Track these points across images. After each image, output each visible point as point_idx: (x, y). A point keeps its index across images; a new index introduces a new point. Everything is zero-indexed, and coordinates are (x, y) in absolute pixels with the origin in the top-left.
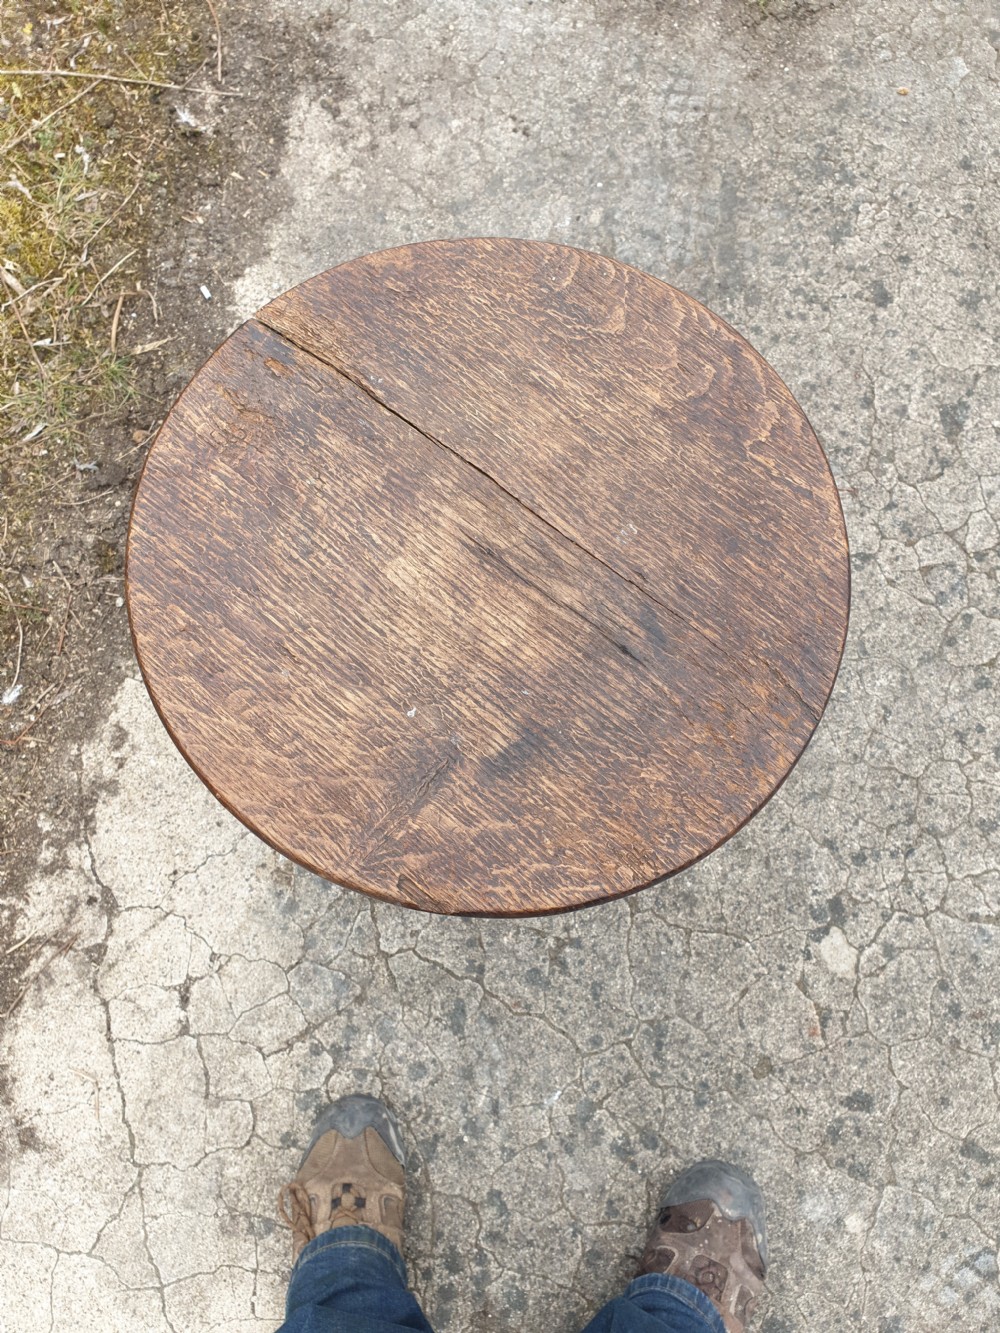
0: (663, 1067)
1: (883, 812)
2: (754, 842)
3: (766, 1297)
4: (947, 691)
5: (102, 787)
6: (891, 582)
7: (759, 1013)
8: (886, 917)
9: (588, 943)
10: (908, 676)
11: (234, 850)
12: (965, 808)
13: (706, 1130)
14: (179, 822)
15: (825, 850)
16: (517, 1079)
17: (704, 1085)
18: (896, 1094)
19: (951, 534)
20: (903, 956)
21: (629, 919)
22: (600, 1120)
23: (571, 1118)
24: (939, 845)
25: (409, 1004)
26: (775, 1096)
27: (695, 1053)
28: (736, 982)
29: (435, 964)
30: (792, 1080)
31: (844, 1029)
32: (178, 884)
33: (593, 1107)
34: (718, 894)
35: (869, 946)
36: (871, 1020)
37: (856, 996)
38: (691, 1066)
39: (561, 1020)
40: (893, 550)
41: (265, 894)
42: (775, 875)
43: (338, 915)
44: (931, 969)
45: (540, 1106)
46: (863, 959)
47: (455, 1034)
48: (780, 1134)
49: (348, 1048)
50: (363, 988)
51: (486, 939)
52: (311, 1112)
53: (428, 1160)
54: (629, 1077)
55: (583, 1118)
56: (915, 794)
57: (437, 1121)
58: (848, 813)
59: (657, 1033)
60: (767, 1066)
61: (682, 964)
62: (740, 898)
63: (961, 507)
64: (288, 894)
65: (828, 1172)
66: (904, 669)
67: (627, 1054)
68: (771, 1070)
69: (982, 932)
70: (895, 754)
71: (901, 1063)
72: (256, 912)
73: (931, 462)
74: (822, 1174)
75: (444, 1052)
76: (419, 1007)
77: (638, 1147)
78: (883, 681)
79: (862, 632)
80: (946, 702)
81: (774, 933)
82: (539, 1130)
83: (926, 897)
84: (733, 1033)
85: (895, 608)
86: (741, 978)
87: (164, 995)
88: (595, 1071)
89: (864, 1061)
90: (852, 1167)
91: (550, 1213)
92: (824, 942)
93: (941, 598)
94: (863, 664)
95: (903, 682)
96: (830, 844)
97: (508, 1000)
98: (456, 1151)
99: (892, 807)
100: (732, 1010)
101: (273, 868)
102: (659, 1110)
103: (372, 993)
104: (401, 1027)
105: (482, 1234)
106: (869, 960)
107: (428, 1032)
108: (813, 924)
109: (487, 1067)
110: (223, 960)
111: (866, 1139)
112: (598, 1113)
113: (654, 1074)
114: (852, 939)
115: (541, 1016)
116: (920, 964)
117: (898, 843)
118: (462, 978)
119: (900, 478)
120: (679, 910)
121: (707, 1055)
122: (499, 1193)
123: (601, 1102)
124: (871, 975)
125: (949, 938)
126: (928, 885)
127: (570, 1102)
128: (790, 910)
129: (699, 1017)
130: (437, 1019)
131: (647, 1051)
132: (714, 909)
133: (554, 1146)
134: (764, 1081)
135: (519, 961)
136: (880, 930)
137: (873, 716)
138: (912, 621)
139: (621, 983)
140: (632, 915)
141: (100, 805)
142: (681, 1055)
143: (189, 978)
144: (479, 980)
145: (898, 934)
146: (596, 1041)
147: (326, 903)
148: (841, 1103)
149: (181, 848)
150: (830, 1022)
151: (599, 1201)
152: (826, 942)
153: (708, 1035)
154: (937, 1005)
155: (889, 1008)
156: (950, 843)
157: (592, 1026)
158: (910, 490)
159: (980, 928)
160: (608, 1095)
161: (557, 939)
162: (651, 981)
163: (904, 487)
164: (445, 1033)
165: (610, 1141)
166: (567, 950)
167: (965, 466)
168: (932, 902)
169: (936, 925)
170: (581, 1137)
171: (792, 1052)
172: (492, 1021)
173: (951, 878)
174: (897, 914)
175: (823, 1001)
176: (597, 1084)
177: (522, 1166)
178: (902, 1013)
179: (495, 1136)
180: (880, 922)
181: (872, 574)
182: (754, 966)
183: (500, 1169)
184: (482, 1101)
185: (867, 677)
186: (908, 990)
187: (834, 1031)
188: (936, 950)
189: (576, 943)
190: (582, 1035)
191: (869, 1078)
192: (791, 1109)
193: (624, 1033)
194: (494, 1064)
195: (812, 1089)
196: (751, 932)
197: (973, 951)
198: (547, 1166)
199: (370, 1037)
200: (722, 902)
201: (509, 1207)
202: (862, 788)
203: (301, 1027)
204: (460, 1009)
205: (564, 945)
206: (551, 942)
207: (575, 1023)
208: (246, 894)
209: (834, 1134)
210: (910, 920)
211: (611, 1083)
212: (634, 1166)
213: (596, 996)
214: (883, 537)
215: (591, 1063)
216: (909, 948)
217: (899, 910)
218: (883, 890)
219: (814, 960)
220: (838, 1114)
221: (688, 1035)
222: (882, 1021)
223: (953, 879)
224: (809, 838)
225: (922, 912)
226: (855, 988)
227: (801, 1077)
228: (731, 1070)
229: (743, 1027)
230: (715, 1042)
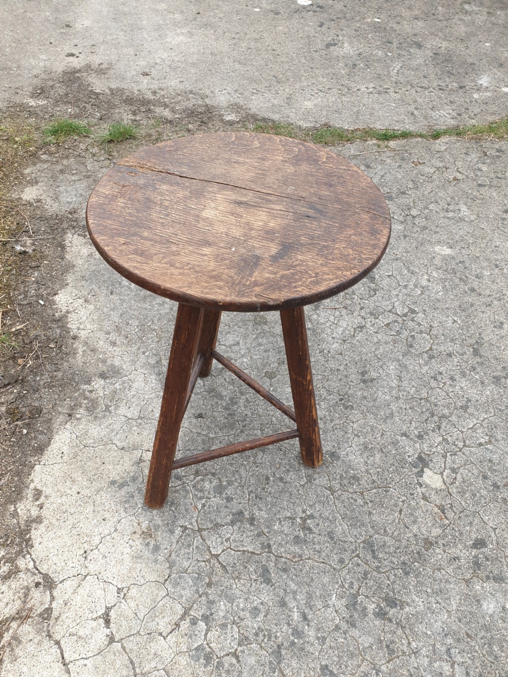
0: (380, 562)
1: (420, 415)
2: (372, 444)
3: (491, 666)
4: (419, 363)
5: (34, 521)
6: (376, 333)
7: (412, 519)
8: (445, 457)
9: (317, 515)
10: (401, 363)
11: (116, 530)
12: (451, 403)
13: (416, 586)
14: (81, 525)
15: (404, 438)
16: (310, 596)
17: (404, 563)
18: (493, 533)
19: (390, 311)
20: (461, 471)
21: (332, 497)
22: (362, 602)
23: (346, 606)
24: (450, 421)
25: (237, 577)
26: (440, 556)
27: (392, 549)
28: (395, 508)
29: (244, 551)
30: (444, 545)
31: (454, 512)
32: (89, 558)
33: (355, 596)
34: (367, 471)
35: (444, 471)
36: (463, 503)
37: (451, 495)
38: (393, 557)
39: (320, 557)
40: (371, 322)
41: (140, 547)
42: (388, 454)
43: (183, 545)
44: (476, 472)
45: (328, 606)
46: (445, 477)
47: (268, 584)
48: (452, 574)
49: (212, 614)
50: (210, 578)
51: (266, 530)
52: (202, 661)
53: (279, 663)
54: (366, 573)
55: (352, 605)
56: (429, 404)
57: (276, 637)
58: (405, 420)
59: (369, 545)
60: (429, 544)
61: (365, 509)
62: (378, 470)
63: (389, 302)
64: (152, 543)
65: (485, 585)
66: (398, 361)
67: (360, 562)
68: (431, 544)
69: (487, 449)
70: (412, 392)
71: (487, 518)
72: (137, 558)
73: (369, 291)
74: (483, 587)
75: (266, 596)
76: (243, 577)
77: (388, 609)
78: (392, 367)
79: (374, 352)
80: (421, 367)
81: (400, 480)
82: (333, 620)
83: (456, 443)
84: (405, 533)
85: (383, 341)
86: (396, 505)
87: (94, 624)
88: (348, 577)
89: (471, 524)
90: (494, 577)
91: (359, 666)
93: (398, 333)
94: (381, 363)
95: (400, 365)
96: (404, 434)
97: (288, 556)
98: (293, 650)
99: (422, 412)
100: (399, 522)
101: (140, 532)
102: (389, 585)
103: (215, 579)
104: (237, 591)
106: (448, 477)
107: (253, 589)
108: (415, 470)
109: (291, 596)
110: (125, 591)
111: (492, 561)
112: (360, 599)
113: (378, 567)
114: (435, 471)
115: (309, 559)
116: (470, 471)
117: (433, 426)
118: (261, 554)
119: (360, 299)
120: (353, 485)
122: (327, 666)
123: (358, 592)
124: (452, 484)
125: (475, 456)
126: (455, 438)
127: (342, 598)
128: (402, 468)
129: (385, 531)
130: (255, 580)
131: (369, 557)
132: (368, 478)
133: (344, 626)
134: (431, 551)
135: (286, 535)
136: (445, 463)
137: (395, 381)
138: (392, 343)
139: (341, 528)
140: (332, 495)
141: (33, 531)
142: (386, 553)
143: (107, 608)
144: (270, 552)
145: (454, 462)
146: (341, 561)
147: (174, 541)
148: (472, 548)
149: (86, 538)
150: (446, 511)
151: (381, 648)
152: (424, 475)
153: (394, 538)
154: (487, 486)
155: (468, 495)
156: (454, 418)
157: (336, 554)
158: (367, 301)
159: (485, 448)
160: (360, 587)
161: (301, 518)
162: (355, 522)
163: (363, 301)
164: (262, 586)
165: (372, 612)
166: (308, 521)
167: (383, 289)
168: (461, 444)
169: (467, 453)
170: (356, 616)
171: (437, 531)
172: (285, 570)
174: (448, 454)
175: (438, 502)
176: (352, 583)
177: (332, 644)
178: (474, 495)
179: (311, 633)
181: (367, 332)
182: (399, 498)
183: (321, 651)
184: (296, 616)
185: (385, 367)
186: (471, 484)
187: (450, 515)
188: (473, 463)
189: (311, 517)
190: (334, 560)
191: (477, 530)
192: (451, 560)
193: (353, 552)
194: (295, 593)
195: (455, 546)
196: (390, 483)
197: (488, 458)
198: (345, 639)
199: (222, 603)
200: (371, 474)
201: (335, 672)
202: (405, 409)
203: (181, 612)
204: (266, 570)
205: (306, 520)
206: (299, 520)
207: (327, 556)
208: (129, 550)
209: (477, 564)
210: (455, 454)
211: (359, 580)
212: (390, 620)
213: (332, 538)
214: (365, 319)
215: (344, 573)
216: (461, 467)
217: (448, 452)
218: (437, 446)
219: (424, 486)
220: (473, 553)
221: (384, 542)
222: (468, 502)
223: (463, 432)
224: (394, 435)
225: (458, 450)
226: (448, 491)
227: (447, 542)
228: (413, 551)
229: (408, 528)
230: (399, 540)
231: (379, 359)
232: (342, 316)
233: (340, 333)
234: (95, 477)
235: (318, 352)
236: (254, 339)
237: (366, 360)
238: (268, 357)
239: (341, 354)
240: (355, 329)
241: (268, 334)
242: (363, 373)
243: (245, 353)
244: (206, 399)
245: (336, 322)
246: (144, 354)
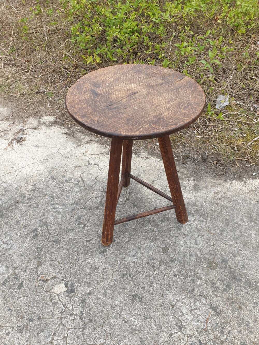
0: (49, 241)
1: (95, 312)
2: (96, 272)
5: (138, 155)
6: (171, 335)
7: (52, 265)
8: (65, 305)
9: (83, 230)
10: (137, 332)
12: (89, 341)
13: (31, 248)
15: (88, 292)
16: (59, 213)
17: (41, 250)
18: (18, 296)
20: (52, 308)
21: (86, 239)
23: (47, 222)
24: (80, 328)
25: (82, 196)
26: (31, 265)
27: (49, 249)
28: (62, 261)
29: (88, 201)
30: (33, 270)
31: (40, 286)
34: (85, 261)
35: (58, 298)
36: (39, 294)
37: (47, 291)
38: (47, 247)
39: (68, 222)
42: (86, 276)
44: (45, 315)
45: (52, 216)
46: (55, 295)
47: (73, 203)
48: (22, 265)
49: (77, 186)
50: (88, 189)
51: (90, 210)
52: (67, 180)
53: (50, 196)
54: (50, 234)
55: (46, 224)
56: (98, 325)
57: (57, 199)
58: (97, 301)
59: (57, 242)
60: (39, 264)
61: (71, 250)
62: (82, 266)
65: (8, 274)
66: (140, 331)
67: (55, 234)
69: (49, 336)
70: (112, 321)
71: (25, 299)
74: (9, 273)
75: (70, 201)
76: (81, 198)
77: (34, 234)
78: (136, 323)
79: (154, 319)
81: (71, 272)
82: (47, 216)
83: (66, 319)
84: (50, 258)
85: (161, 334)
86: (62, 263)
87: (97, 162)
88: (54, 228)
89: (29, 290)
90: (7, 281)
91: (30, 215)
92: (64, 285)
94: (143, 317)
95: (135, 330)
96: (90, 294)
97: (76, 213)
98: (50, 201)
99: (96, 315)
100: (56, 259)
102: (40, 239)
103: (86, 190)
104: (78, 194)
105: (32, 204)
106: (55, 297)
107: (75, 199)
108: (69, 283)
111: (11, 286)
112: (45, 227)
113: (48, 239)
114: (62, 293)
115: (70, 219)
116: (48, 312)
117: (84, 315)
118: (84, 205)
120: (84, 251)
121: (48, 251)
122: (38, 207)
124: (50, 297)
125: (52, 324)
126: (69, 321)
127: (50, 222)
128: (75, 278)
129: (57, 251)
130: (77, 200)
131: (54, 239)
132: (82, 259)
133: (42, 218)
134: (36, 264)
135: (84, 216)
136: (62, 302)
137: (125, 316)
139: (71, 235)
140: (86, 240)
142: (50, 246)
143: (99, 165)
144: (82, 208)
145: (58, 308)
146: (61, 228)
148: (22, 281)
150: (43, 282)
151: (27, 224)
152: (64, 286)
153: (52, 253)
154: (35, 314)
155: (40, 300)
156: (79, 333)
157: (64, 228)
159: (51, 335)
160: (48, 230)
161: (86, 224)
162: (70, 242)
165: (38, 228)
166: (83, 226)
168: (64, 321)
169: (57, 321)
170: (42, 223)
171: (40, 271)
172: (73, 210)
173: (69, 329)
175: (49, 282)
176: (51, 228)
177: (41, 212)
178: (37, 303)
179: (49, 208)
180: (64, 303)
181: (174, 328)
182: (64, 266)
183: (43, 208)
184: (57, 206)
185: (138, 317)
186: (42, 307)
187: (40, 283)
188: (50, 319)
189: (84, 228)
190: (63, 226)
191: (25, 290)
192: (27, 268)
193: (60, 234)
194: (64, 209)
195: (29, 275)
196: (73, 267)
197: (45, 331)
198: (39, 216)
199: (78, 190)
200: (83, 261)
201: (35, 209)
202: (104, 307)
203: (84, 180)
204: (77, 205)
205: (84, 225)
206: (86, 223)
207: (66, 225)
209: (16, 278)
210: (61, 312)
211: (50, 230)
212: (31, 232)
213: (70, 230)
214: (188, 336)
215: (56, 227)
216: (54, 310)
217: (65, 310)
218: (72, 307)
219: (60, 282)
220: (20, 280)
221: (54, 248)
222: (37, 297)
223: (68, 330)
224: (93, 288)
225: (62, 317)
226: (49, 291)
227: (33, 273)
228: (42, 256)
229: (51, 261)
230: (50, 254)
231: (147, 318)
232: (198, 321)
233: (181, 308)
234: (145, 172)
235: (171, 284)
236: (196, 254)
237: (150, 308)
238: (179, 255)
239: (162, 296)
240: (181, 322)
241: (198, 264)
242: (141, 300)
243: (187, 244)
244: (164, 215)
245: (193, 312)
246: (204, 202)
